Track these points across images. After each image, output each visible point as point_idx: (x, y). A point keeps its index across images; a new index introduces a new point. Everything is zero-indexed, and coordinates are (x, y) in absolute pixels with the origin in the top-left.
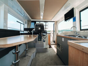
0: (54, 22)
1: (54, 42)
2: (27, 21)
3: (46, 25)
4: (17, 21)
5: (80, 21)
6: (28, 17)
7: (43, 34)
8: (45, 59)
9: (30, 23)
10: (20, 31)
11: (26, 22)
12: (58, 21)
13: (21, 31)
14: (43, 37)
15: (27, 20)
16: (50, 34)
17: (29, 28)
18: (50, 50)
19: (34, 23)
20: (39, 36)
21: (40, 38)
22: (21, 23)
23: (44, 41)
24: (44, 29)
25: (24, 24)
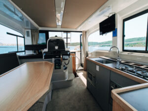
0: (81, 32)
1: (82, 65)
2: (30, 31)
3: (67, 38)
4: (8, 33)
5: (124, 36)
6: (31, 24)
7: (64, 56)
8: (69, 100)
9: (36, 34)
10: (18, 52)
11: (28, 32)
12: (88, 30)
13: (20, 52)
14: (63, 63)
15: (30, 28)
16: (75, 53)
17: (34, 44)
18: (76, 82)
19: (44, 34)
20: (55, 61)
21: (58, 65)
22: (17, 36)
23: (66, 69)
24: (64, 48)
25: (24, 37)
